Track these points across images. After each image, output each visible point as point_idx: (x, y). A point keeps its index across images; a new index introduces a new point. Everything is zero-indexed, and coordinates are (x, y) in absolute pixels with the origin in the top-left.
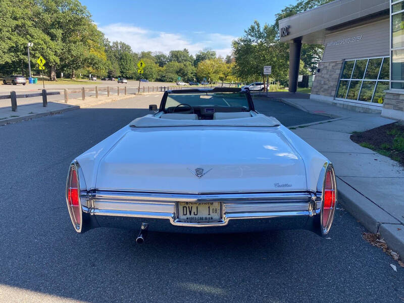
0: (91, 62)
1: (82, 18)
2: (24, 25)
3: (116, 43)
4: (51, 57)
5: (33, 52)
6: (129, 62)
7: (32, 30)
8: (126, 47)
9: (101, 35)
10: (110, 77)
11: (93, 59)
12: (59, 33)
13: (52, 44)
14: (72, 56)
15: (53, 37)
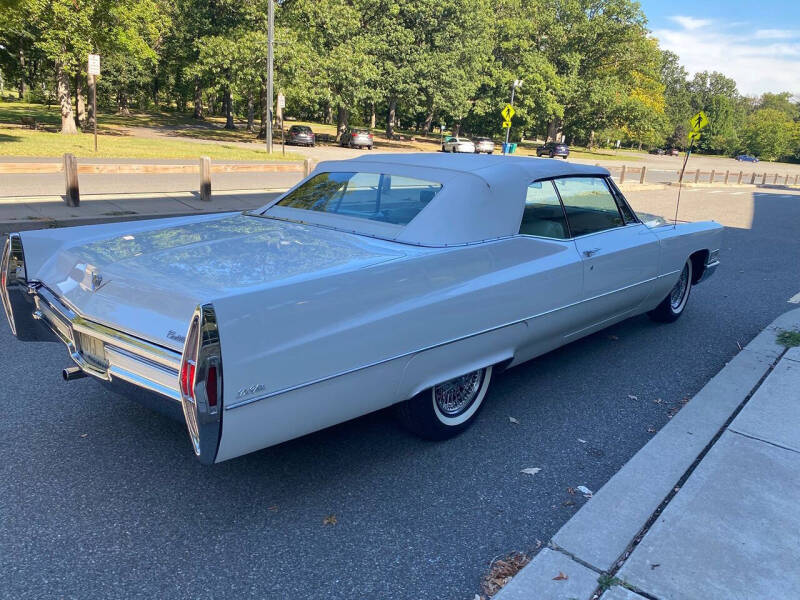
0: (627, 116)
1: (627, 27)
2: (517, 49)
3: (702, 77)
4: (550, 106)
5: (521, 97)
6: (722, 116)
7: (528, 58)
8: (724, 84)
9: (668, 59)
10: (669, 148)
11: (632, 110)
12: (575, 59)
13: (558, 81)
14: (592, 104)
15: (563, 68)
